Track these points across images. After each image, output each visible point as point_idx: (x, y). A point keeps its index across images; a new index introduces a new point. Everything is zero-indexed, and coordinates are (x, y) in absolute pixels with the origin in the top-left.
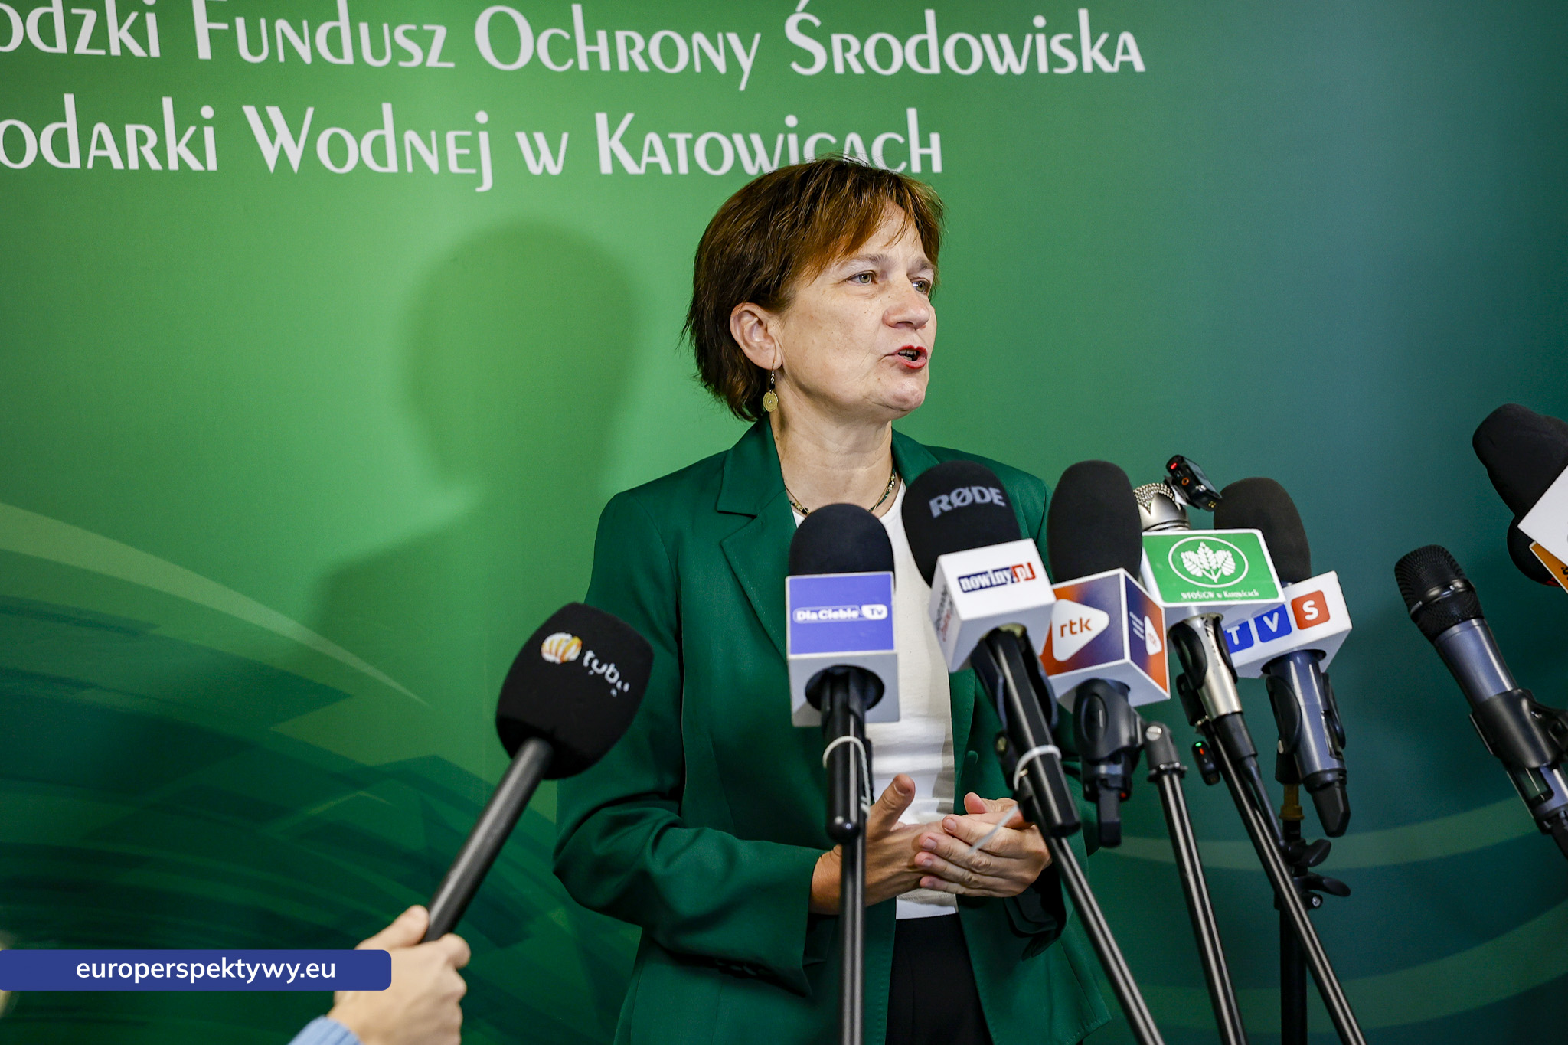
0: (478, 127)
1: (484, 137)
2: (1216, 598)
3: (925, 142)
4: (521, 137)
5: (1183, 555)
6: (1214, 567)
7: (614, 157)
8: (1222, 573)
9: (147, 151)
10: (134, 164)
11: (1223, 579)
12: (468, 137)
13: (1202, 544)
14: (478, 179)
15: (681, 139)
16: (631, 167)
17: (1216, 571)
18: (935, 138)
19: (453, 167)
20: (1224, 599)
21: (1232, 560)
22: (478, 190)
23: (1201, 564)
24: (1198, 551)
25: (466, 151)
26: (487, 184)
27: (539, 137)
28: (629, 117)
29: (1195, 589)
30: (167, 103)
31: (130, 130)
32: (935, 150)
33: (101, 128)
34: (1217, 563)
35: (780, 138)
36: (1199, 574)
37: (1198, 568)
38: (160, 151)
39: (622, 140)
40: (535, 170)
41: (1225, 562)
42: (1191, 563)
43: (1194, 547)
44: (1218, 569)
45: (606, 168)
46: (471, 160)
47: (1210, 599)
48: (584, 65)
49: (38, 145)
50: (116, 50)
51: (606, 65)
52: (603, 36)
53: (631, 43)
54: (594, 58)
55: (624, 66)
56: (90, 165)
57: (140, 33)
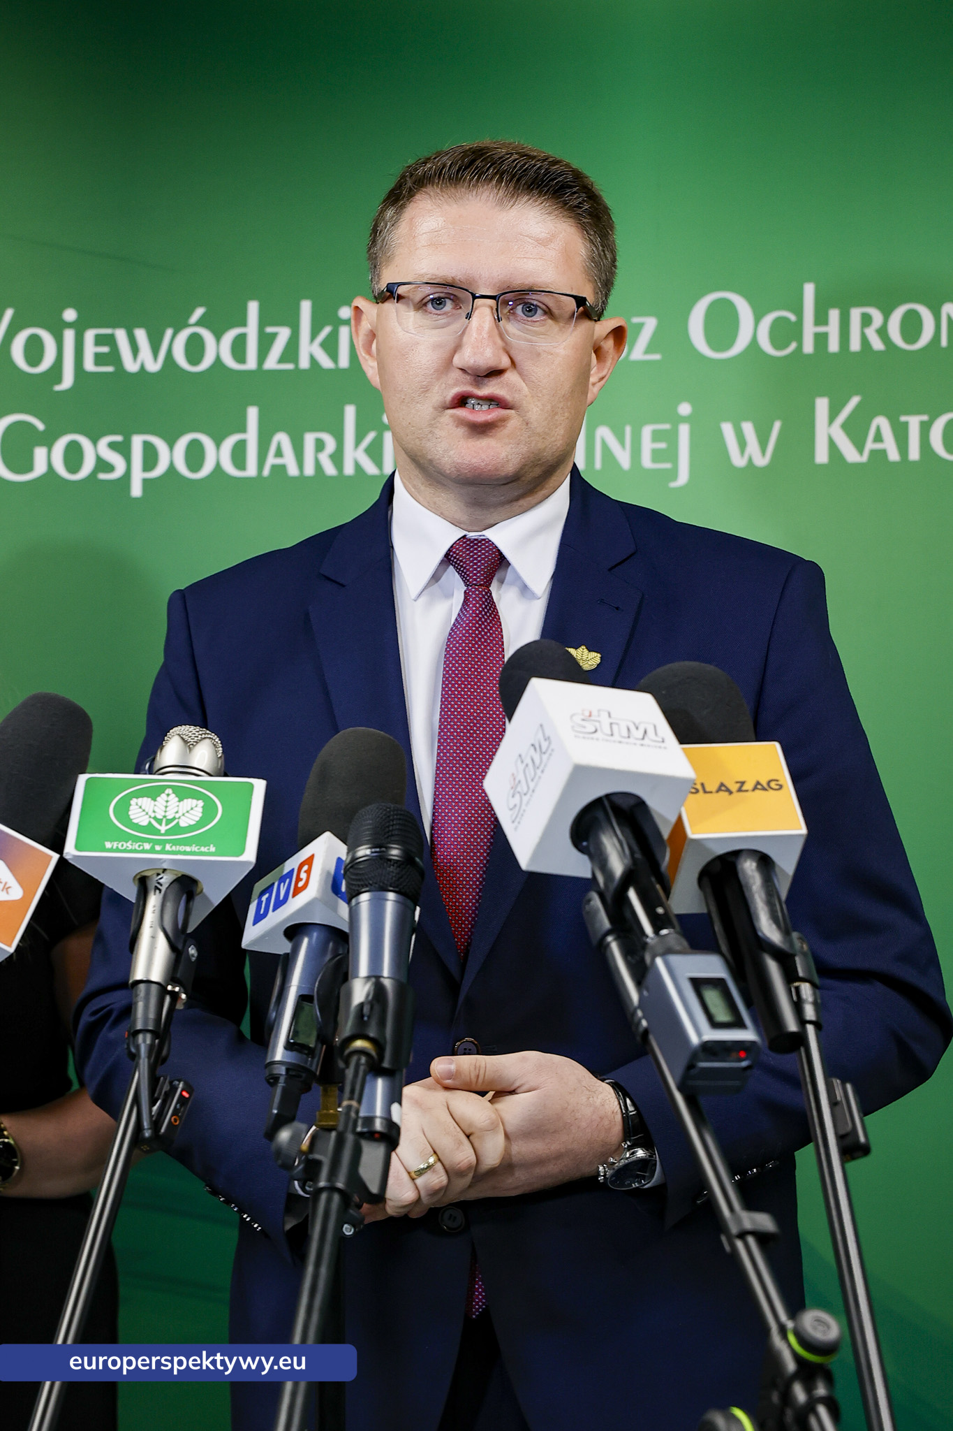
0: (678, 420)
1: (684, 431)
2: (152, 851)
4: (727, 429)
5: (134, 801)
6: (169, 817)
7: (832, 445)
8: (178, 823)
9: (323, 457)
11: (177, 829)
12: (666, 431)
13: (169, 791)
14: (674, 474)
15: (913, 422)
16: (851, 454)
17: (169, 822)
19: (647, 462)
20: (163, 852)
21: (201, 810)
22: (673, 485)
23: (154, 812)
24: (158, 799)
25: (662, 445)
26: (683, 477)
27: (748, 428)
28: (855, 400)
29: (128, 837)
30: (349, 411)
31: (310, 439)
33: (282, 438)
34: (177, 812)
36: (144, 822)
37: (147, 816)
38: (337, 458)
39: (845, 427)
40: (739, 461)
41: (189, 812)
42: (141, 810)
43: (154, 794)
44: (174, 819)
45: (822, 456)
46: (670, 454)
47: (144, 851)
48: (808, 347)
49: (217, 455)
50: (304, 363)
51: (834, 346)
52: (834, 315)
53: (866, 320)
54: (821, 339)
55: (855, 345)
56: (266, 472)
57: (330, 346)
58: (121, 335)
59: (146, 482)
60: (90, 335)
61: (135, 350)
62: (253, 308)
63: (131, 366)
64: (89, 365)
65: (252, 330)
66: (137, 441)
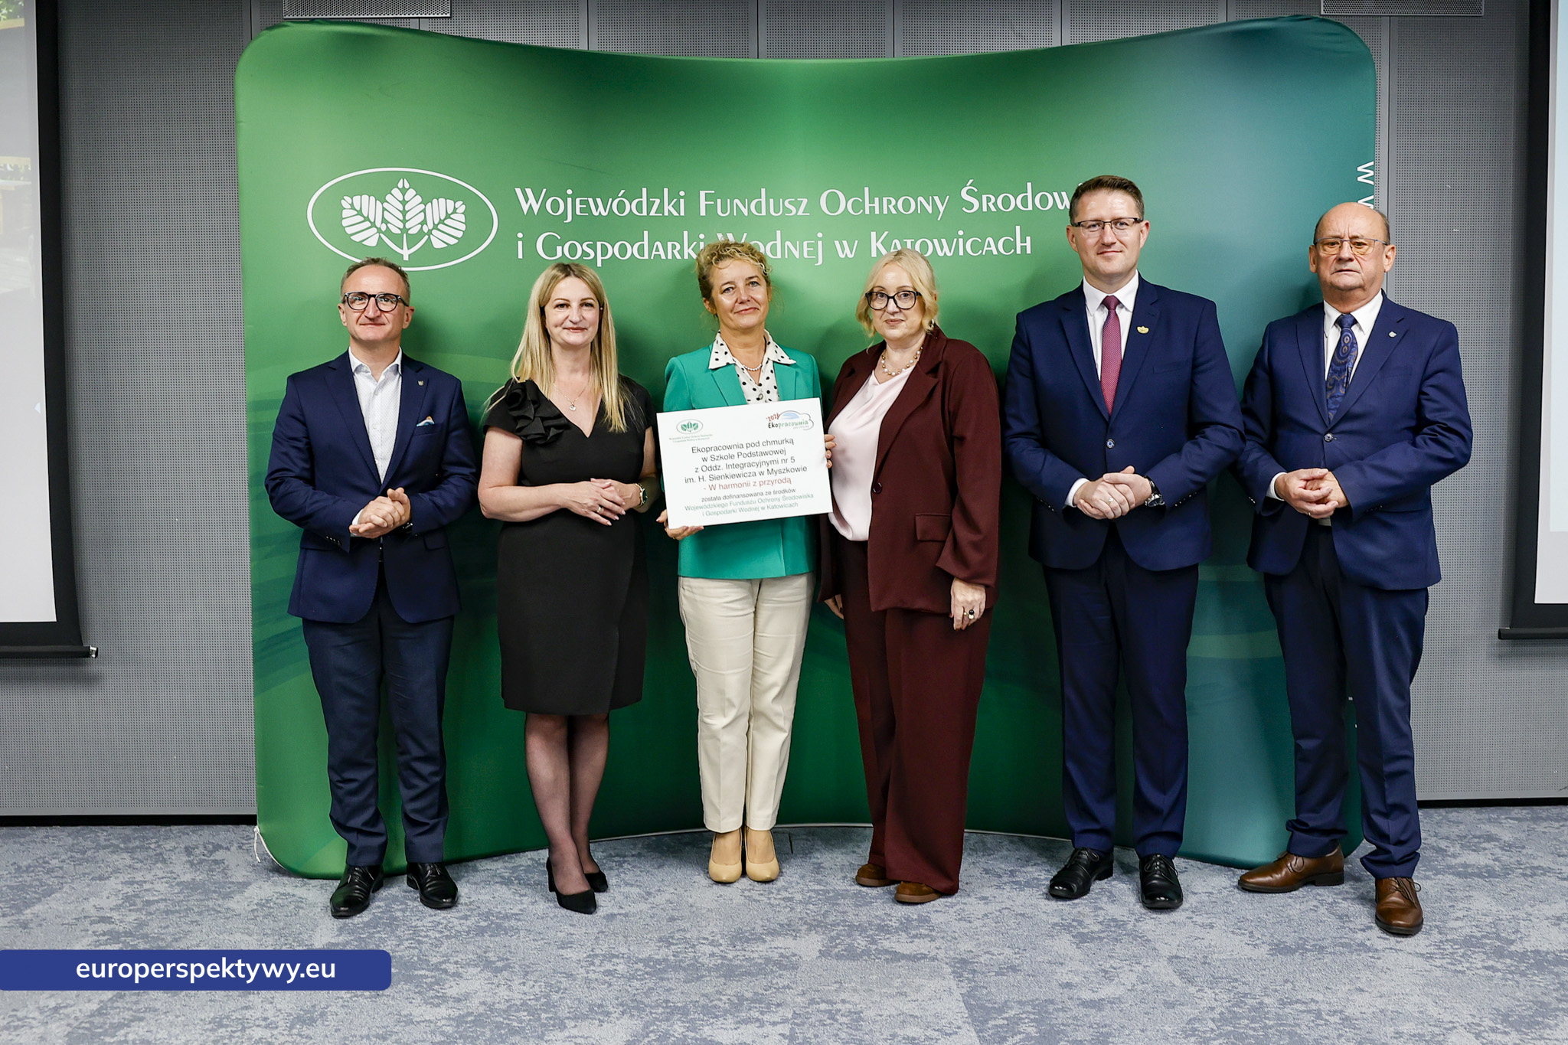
0: (818, 239)
1: (820, 243)
3: (1023, 241)
4: (837, 242)
9: (675, 252)
10: (670, 257)
12: (813, 243)
14: (816, 260)
15: (909, 242)
18: (1028, 239)
19: (806, 256)
22: (816, 264)
25: (812, 249)
26: (820, 262)
27: (845, 243)
28: (886, 232)
30: (686, 233)
31: (670, 244)
32: (1028, 244)
33: (658, 244)
35: (955, 240)
38: (681, 252)
39: (882, 242)
40: (842, 256)
45: (874, 254)
46: (814, 252)
48: (867, 212)
49: (632, 250)
50: (666, 214)
51: (877, 212)
52: (877, 199)
53: (889, 202)
54: (872, 209)
55: (885, 212)
56: (652, 258)
57: (677, 207)
58: (591, 200)
59: (602, 260)
60: (578, 200)
61: (597, 207)
62: (644, 190)
63: (596, 213)
64: (578, 213)
65: (644, 199)
66: (599, 244)
